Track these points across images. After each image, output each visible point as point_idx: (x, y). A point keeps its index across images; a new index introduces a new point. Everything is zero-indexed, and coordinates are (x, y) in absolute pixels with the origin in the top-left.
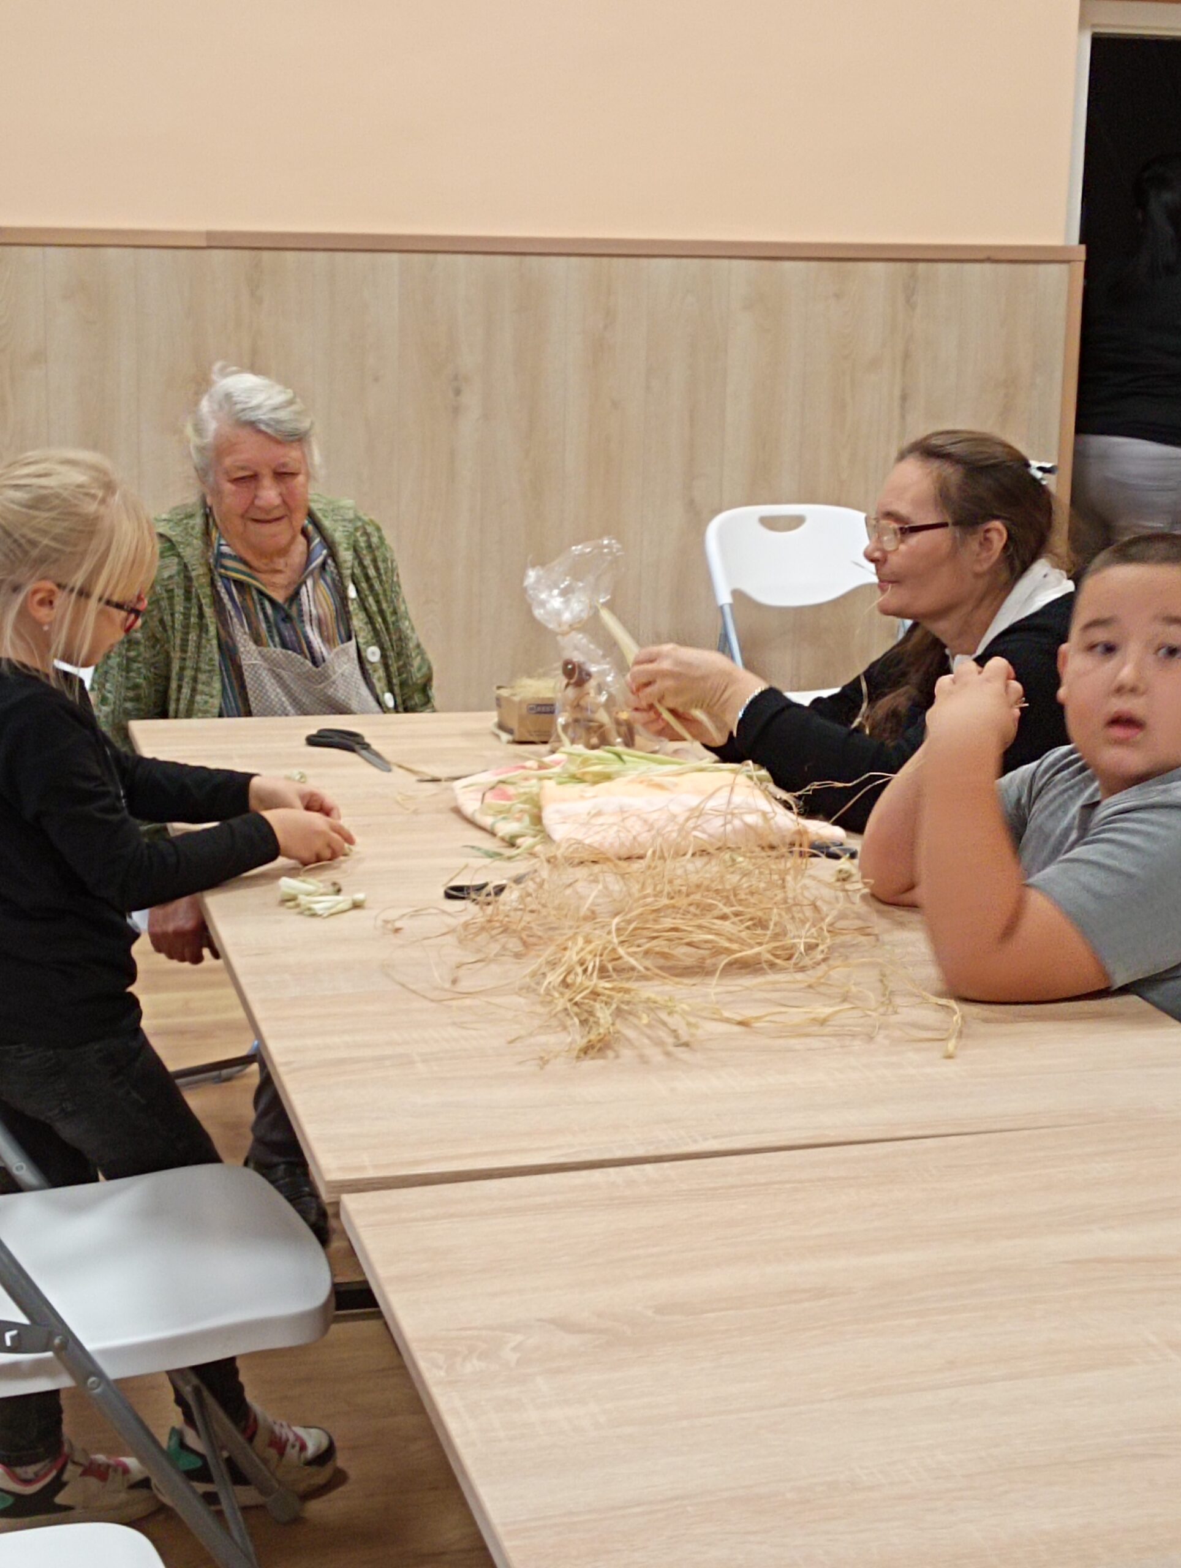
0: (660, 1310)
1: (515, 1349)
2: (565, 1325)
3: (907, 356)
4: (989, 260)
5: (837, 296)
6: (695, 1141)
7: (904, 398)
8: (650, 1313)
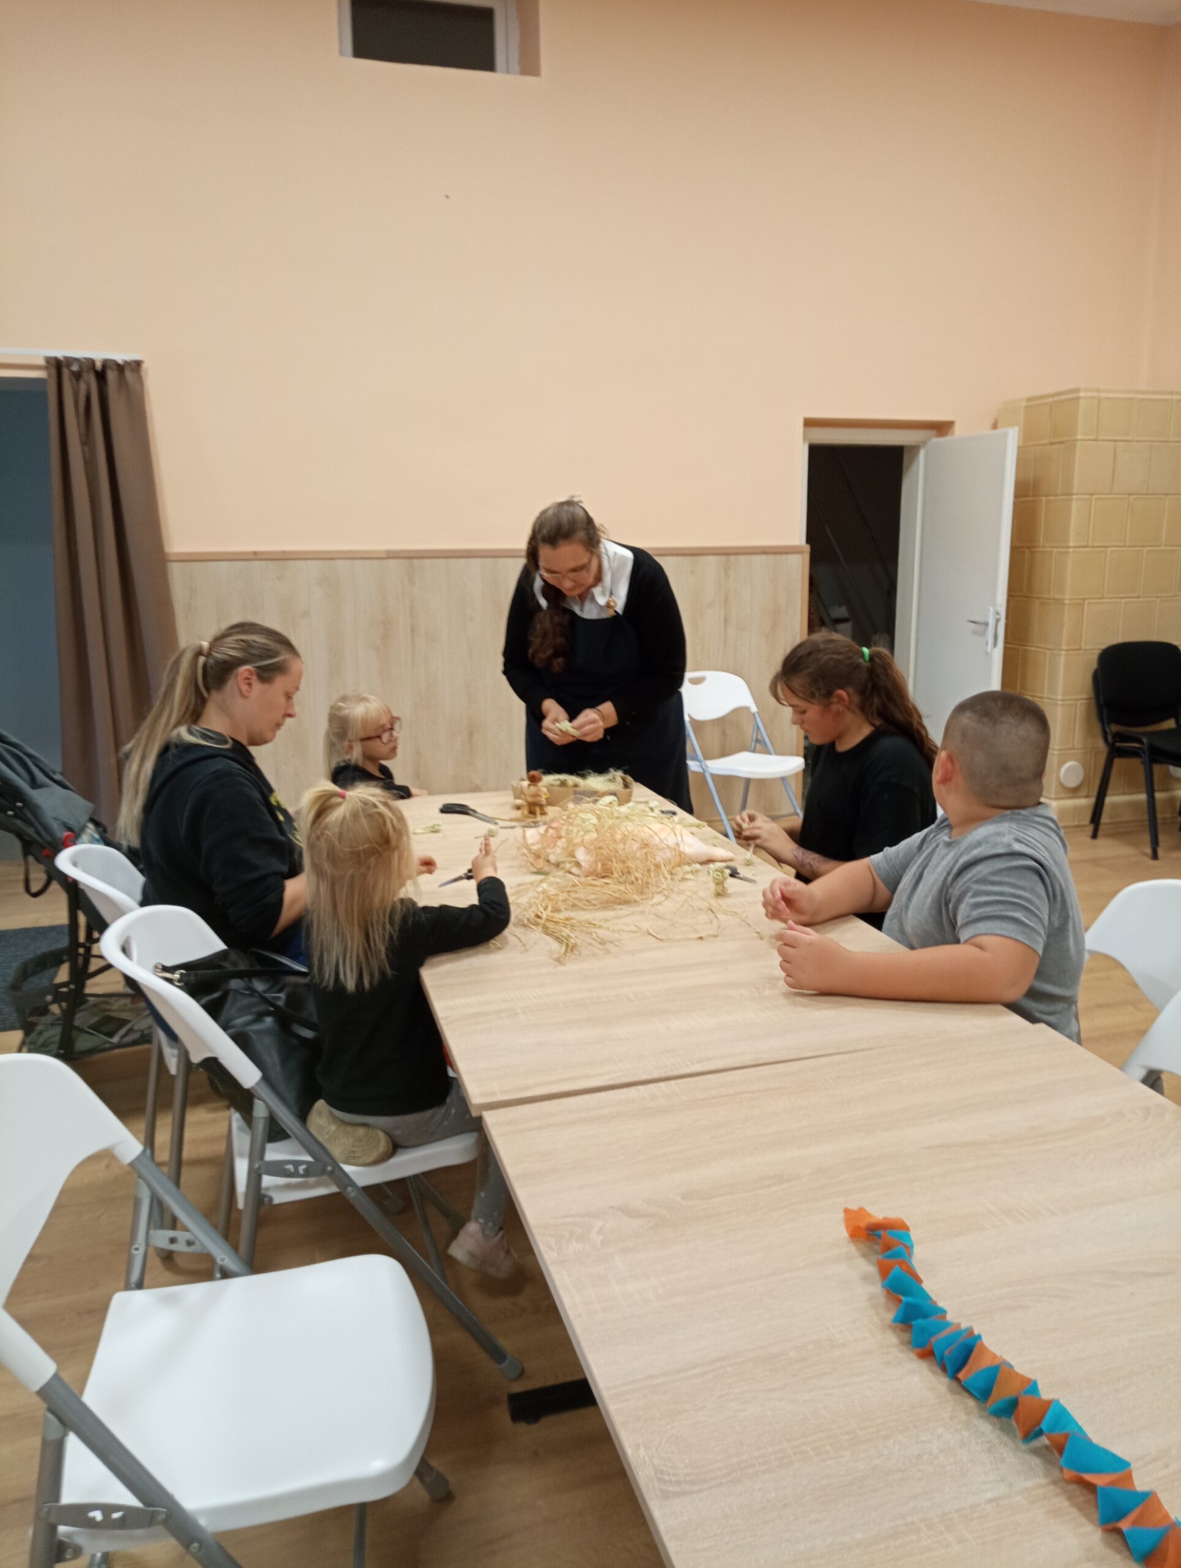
0: (684, 1197)
1: (599, 1232)
2: (627, 1211)
3: (726, 600)
4: (765, 553)
5: (692, 572)
6: (687, 1066)
7: (726, 620)
8: (678, 1199)
